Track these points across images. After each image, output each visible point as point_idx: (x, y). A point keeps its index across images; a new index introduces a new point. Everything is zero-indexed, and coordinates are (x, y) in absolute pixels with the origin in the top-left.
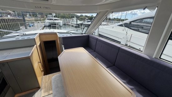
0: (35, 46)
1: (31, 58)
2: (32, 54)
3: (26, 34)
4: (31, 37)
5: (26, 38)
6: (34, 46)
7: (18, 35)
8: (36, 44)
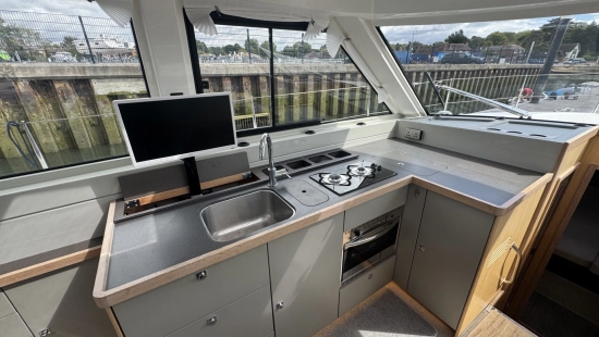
0: (548, 176)
1: (500, 220)
2: (516, 204)
3: (529, 119)
4: (552, 136)
5: (526, 132)
6: (542, 174)
7: (501, 118)
8: (555, 171)
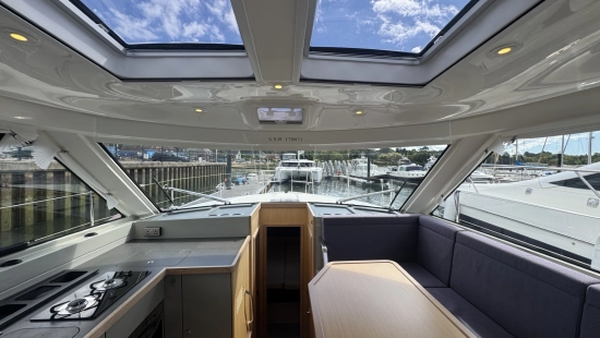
0: (248, 237)
2: (238, 261)
3: (230, 204)
5: (231, 213)
6: (245, 238)
7: (214, 206)
8: (250, 233)
